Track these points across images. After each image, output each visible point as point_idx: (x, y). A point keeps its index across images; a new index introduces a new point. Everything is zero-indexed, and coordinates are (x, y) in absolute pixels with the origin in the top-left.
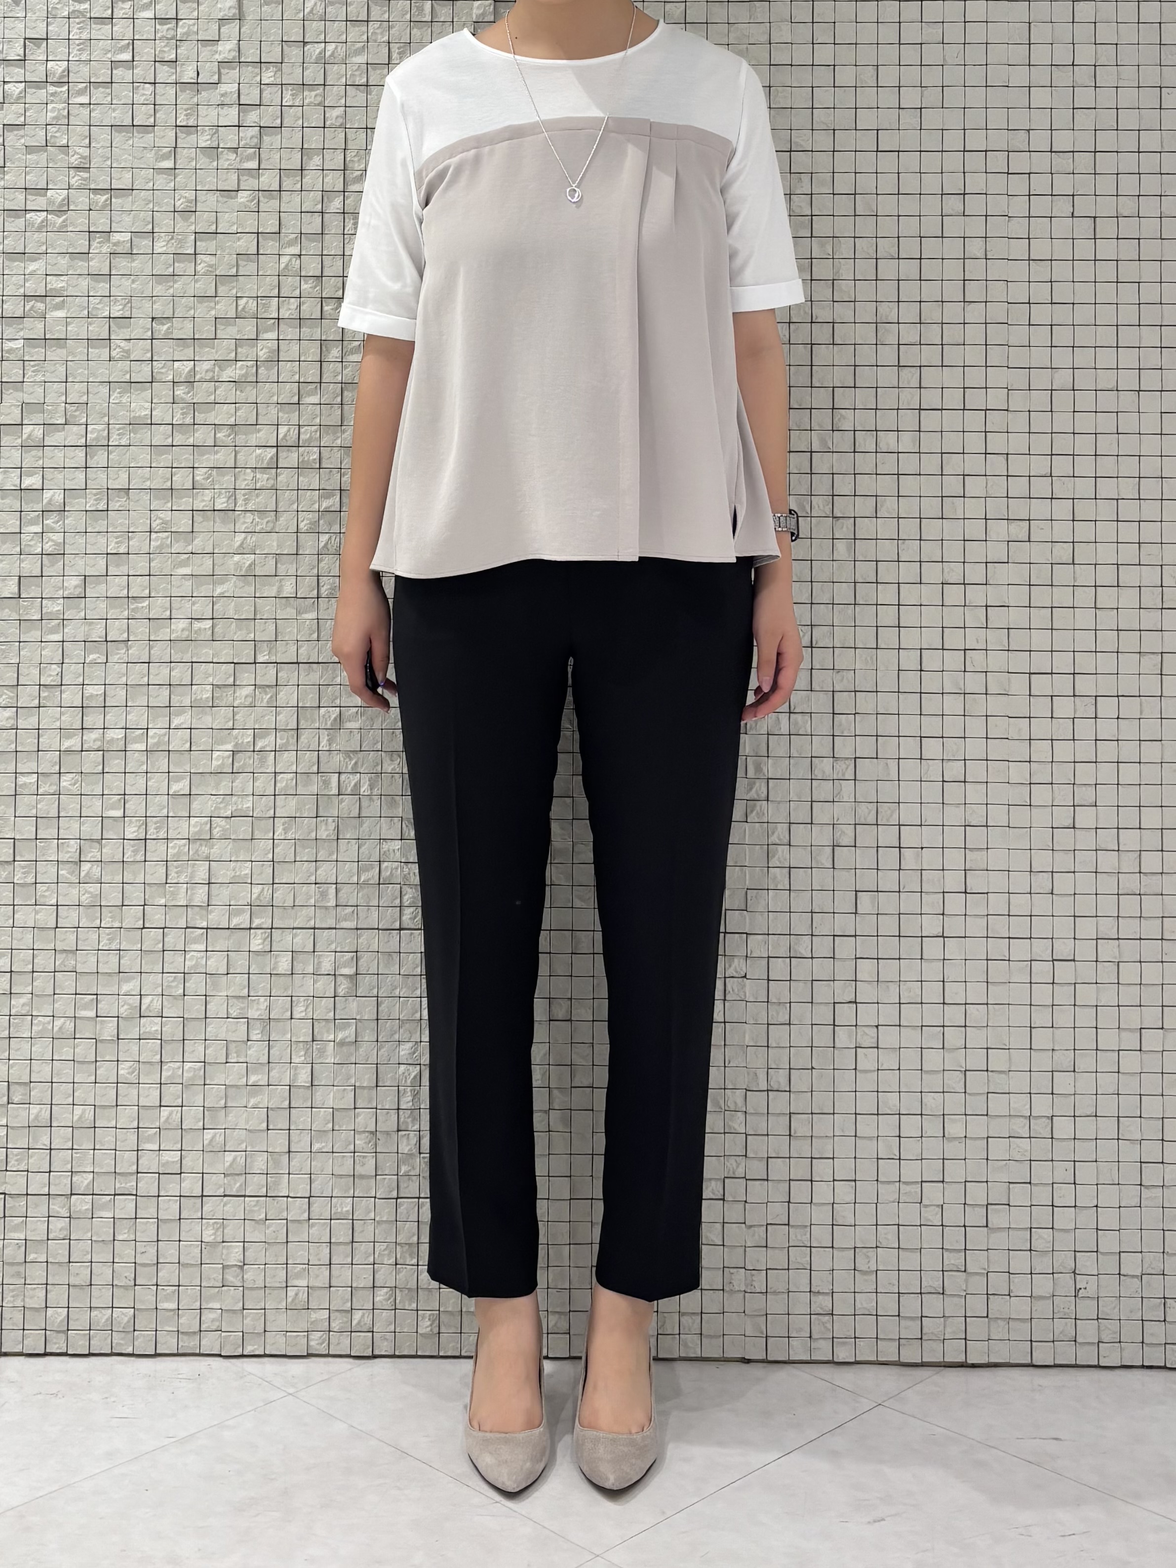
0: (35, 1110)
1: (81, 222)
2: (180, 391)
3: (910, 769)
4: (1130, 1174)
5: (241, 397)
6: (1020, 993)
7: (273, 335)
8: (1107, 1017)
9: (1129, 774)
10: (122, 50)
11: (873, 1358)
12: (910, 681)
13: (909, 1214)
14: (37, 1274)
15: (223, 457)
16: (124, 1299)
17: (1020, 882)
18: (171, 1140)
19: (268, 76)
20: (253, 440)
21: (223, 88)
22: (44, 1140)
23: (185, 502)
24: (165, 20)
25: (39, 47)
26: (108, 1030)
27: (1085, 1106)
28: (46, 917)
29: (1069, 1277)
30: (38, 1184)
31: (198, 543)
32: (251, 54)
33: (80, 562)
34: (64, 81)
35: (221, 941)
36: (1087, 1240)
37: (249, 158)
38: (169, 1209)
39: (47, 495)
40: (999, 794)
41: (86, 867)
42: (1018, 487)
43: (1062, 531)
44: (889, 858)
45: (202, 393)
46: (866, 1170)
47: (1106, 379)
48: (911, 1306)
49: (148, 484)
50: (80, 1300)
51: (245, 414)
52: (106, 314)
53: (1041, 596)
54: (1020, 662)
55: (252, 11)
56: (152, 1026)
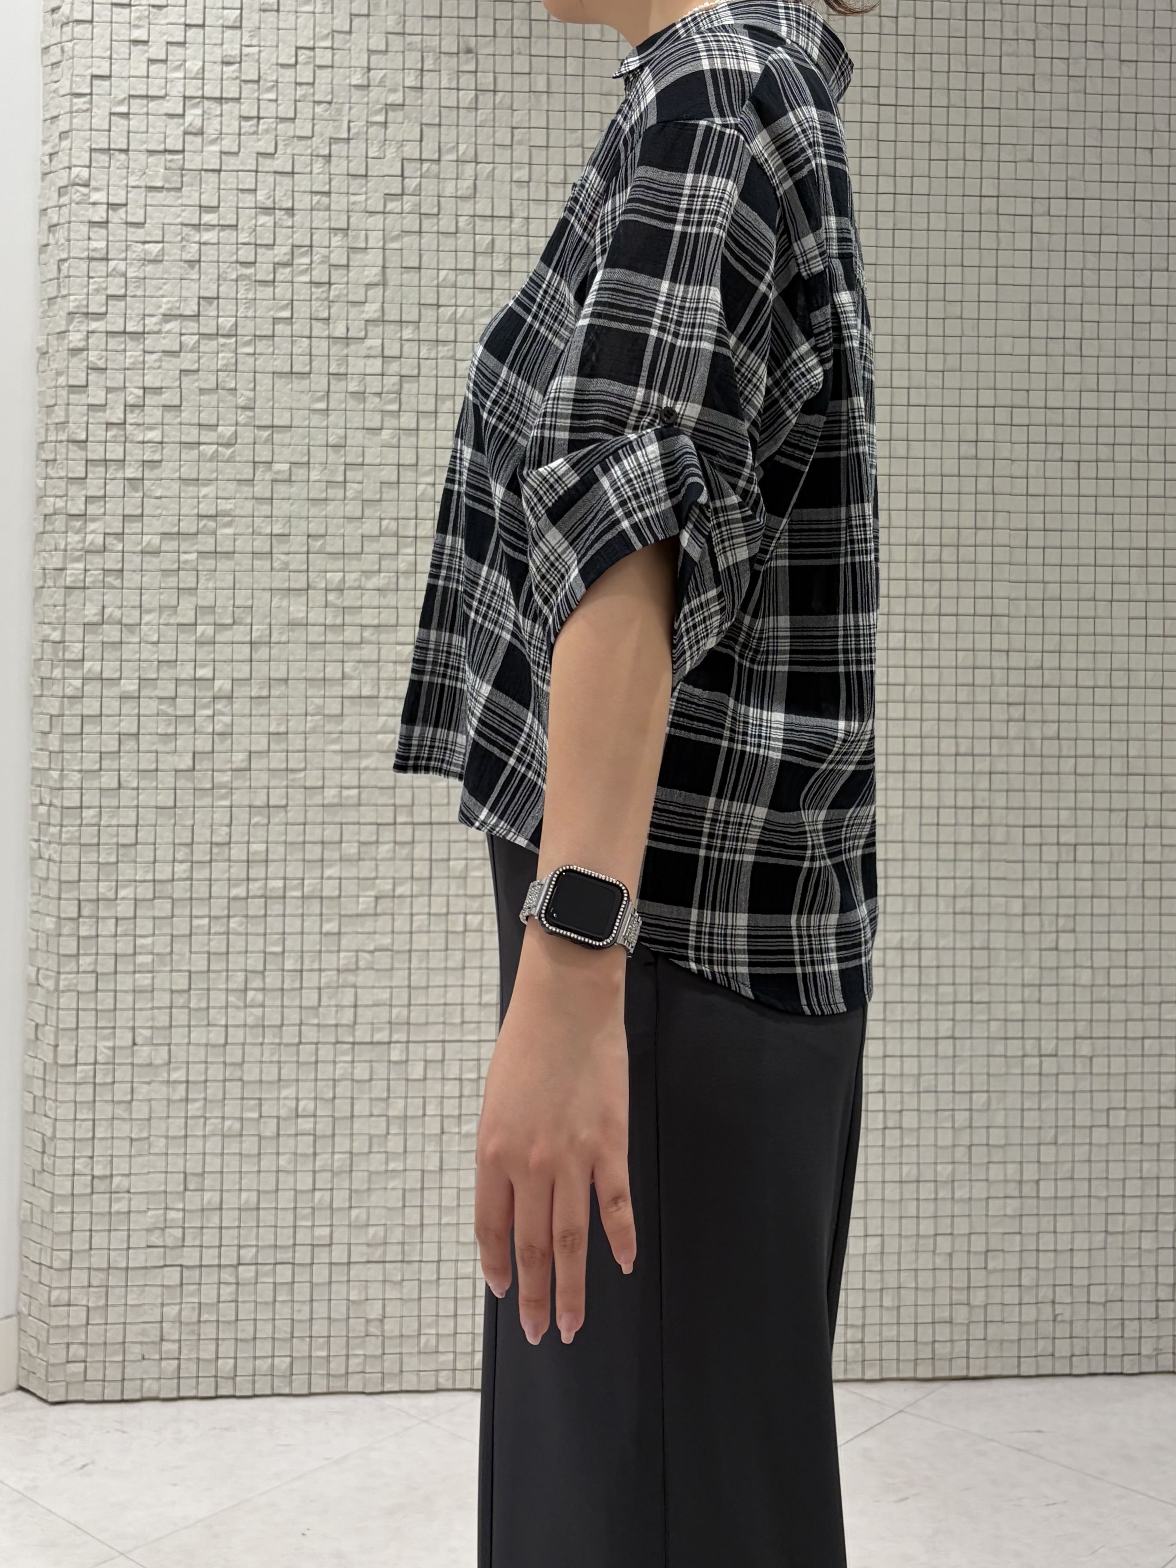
0: (207, 1196)
1: (247, 455)
2: (332, 597)
3: (928, 904)
4: (1098, 1224)
5: (384, 602)
6: (1015, 1083)
7: (411, 550)
8: (1082, 1100)
9: (1101, 906)
10: (283, 308)
11: (894, 1375)
12: (930, 834)
13: (925, 1261)
14: (209, 1331)
15: (368, 652)
16: (282, 1349)
17: (1015, 994)
18: (322, 1218)
19: (408, 333)
20: (392, 638)
21: (369, 342)
22: (215, 1221)
23: (336, 690)
24: (319, 284)
25: (211, 304)
26: (269, 1128)
27: (1064, 1170)
28: (216, 1036)
29: (1049, 1308)
30: (210, 1257)
31: (347, 724)
32: (392, 314)
33: (245, 740)
34: (233, 334)
35: (365, 1054)
36: (1063, 1277)
37: (390, 402)
38: (321, 1274)
39: (218, 684)
40: (999, 923)
41: (250, 994)
42: (1016, 677)
43: (1052, 713)
44: (911, 976)
45: (350, 599)
46: (892, 1228)
47: (1087, 591)
48: (925, 1334)
49: (304, 675)
50: (245, 1351)
51: (387, 617)
52: (268, 531)
53: (1033, 765)
54: (1015, 818)
55: (393, 276)
56: (306, 1125)
